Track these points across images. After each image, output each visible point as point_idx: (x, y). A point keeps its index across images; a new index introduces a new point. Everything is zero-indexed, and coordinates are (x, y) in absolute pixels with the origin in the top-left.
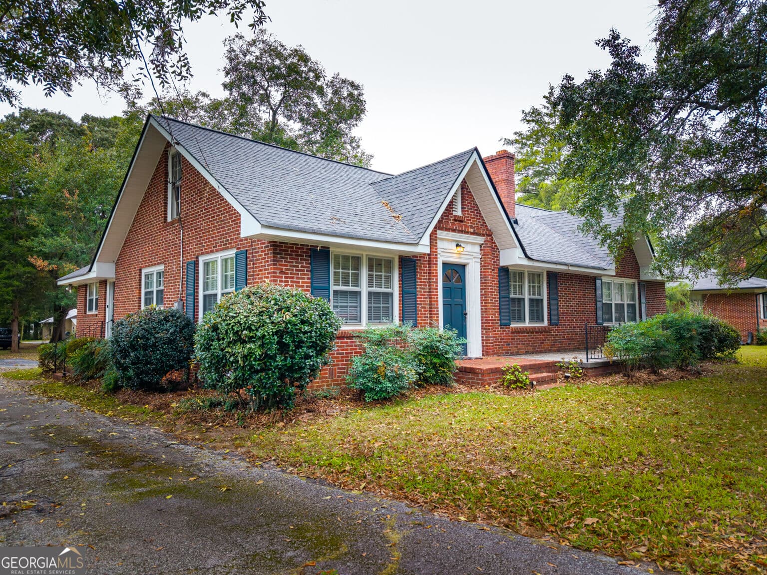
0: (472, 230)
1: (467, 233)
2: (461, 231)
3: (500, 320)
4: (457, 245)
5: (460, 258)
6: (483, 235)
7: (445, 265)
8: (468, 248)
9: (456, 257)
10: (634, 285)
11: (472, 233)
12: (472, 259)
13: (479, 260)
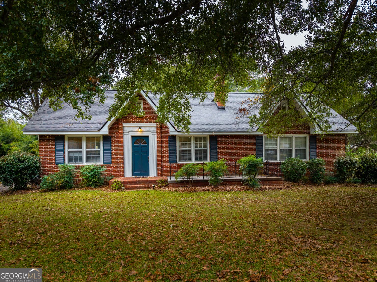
0: (146, 121)
1: (143, 122)
2: (139, 122)
3: (169, 160)
4: (140, 128)
5: (142, 133)
6: (155, 122)
7: (133, 137)
8: (147, 129)
9: (140, 133)
10: (305, 138)
11: (145, 122)
12: (150, 134)
13: (155, 134)
